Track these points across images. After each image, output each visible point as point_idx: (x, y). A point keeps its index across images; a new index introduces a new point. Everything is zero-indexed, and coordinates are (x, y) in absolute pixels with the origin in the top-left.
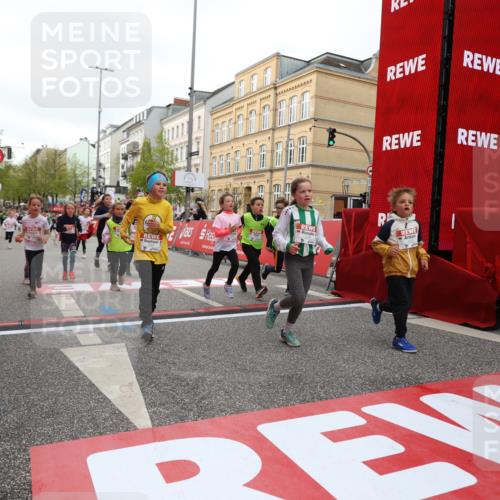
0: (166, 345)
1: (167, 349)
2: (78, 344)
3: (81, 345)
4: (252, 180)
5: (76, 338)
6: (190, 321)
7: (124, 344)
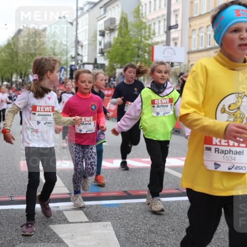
1: (153, 229)
2: (66, 221)
3: (69, 223)
5: (63, 215)
6: (175, 202)
7: (109, 223)
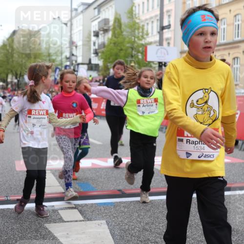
0: (147, 224)
2: (61, 220)
3: (64, 221)
4: (226, 52)
5: (58, 214)
7: (104, 221)
